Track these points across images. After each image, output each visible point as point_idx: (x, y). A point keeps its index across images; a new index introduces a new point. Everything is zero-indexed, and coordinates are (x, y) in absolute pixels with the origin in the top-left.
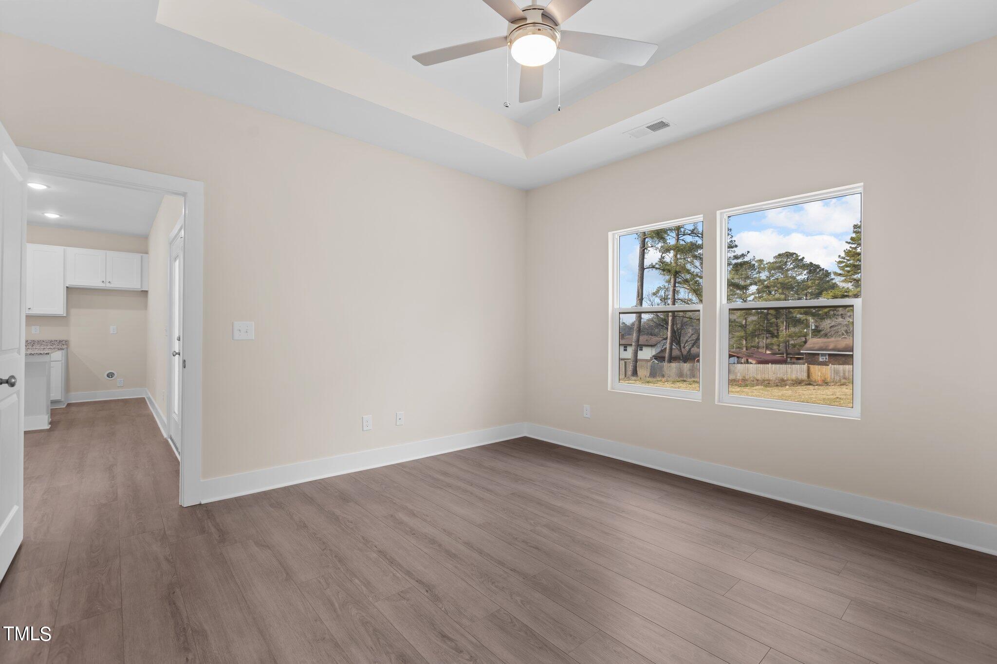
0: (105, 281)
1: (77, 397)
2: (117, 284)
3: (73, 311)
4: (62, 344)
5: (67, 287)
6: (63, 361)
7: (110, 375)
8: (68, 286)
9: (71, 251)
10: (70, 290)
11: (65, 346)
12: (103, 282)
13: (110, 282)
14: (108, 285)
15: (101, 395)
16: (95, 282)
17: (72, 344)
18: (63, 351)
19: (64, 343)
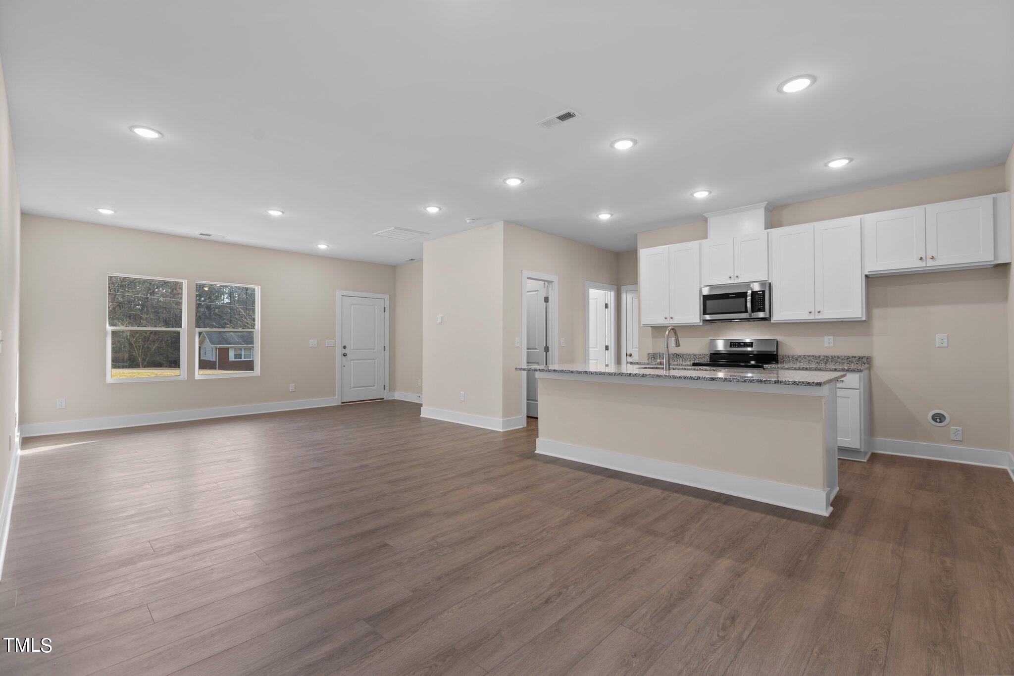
0: (924, 258)
1: (888, 446)
2: (946, 259)
3: (877, 312)
4: (862, 363)
5: (866, 276)
6: (862, 390)
7: (938, 418)
8: (867, 273)
9: (871, 218)
10: (870, 280)
11: (867, 366)
12: (921, 259)
13: (933, 258)
14: (930, 263)
15: (922, 451)
16: (908, 262)
17: (878, 362)
18: (862, 374)
19: (864, 360)
